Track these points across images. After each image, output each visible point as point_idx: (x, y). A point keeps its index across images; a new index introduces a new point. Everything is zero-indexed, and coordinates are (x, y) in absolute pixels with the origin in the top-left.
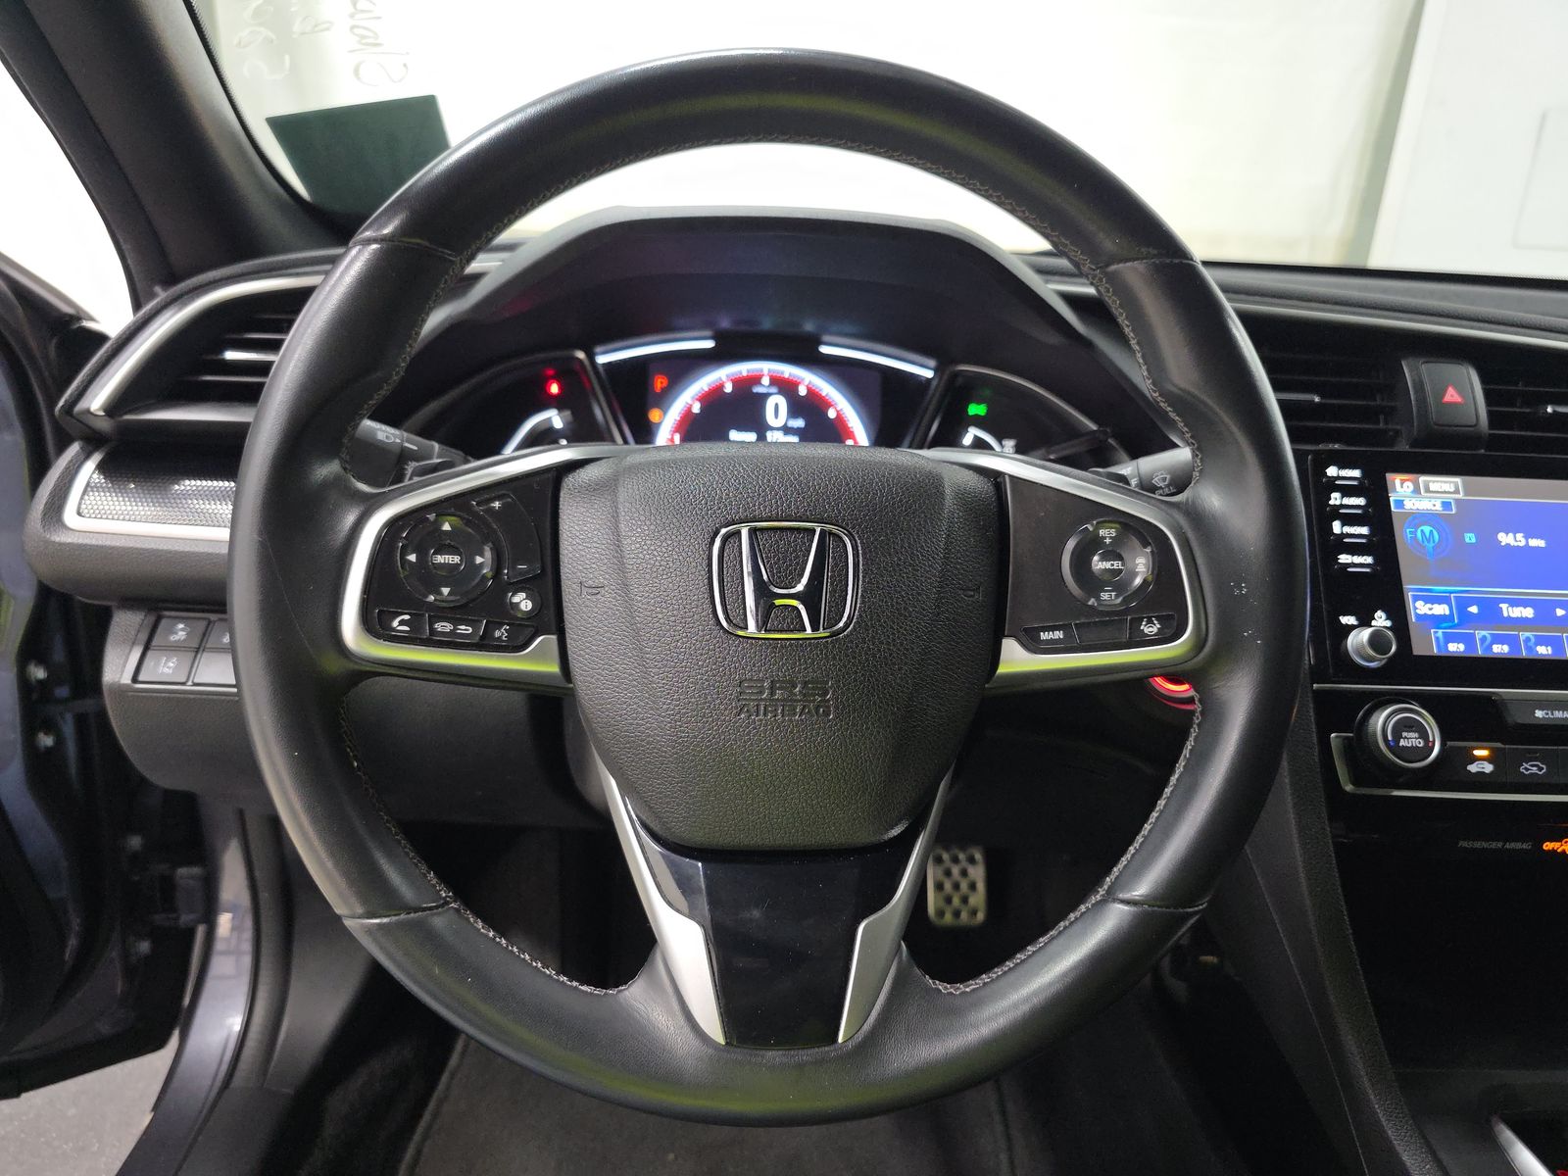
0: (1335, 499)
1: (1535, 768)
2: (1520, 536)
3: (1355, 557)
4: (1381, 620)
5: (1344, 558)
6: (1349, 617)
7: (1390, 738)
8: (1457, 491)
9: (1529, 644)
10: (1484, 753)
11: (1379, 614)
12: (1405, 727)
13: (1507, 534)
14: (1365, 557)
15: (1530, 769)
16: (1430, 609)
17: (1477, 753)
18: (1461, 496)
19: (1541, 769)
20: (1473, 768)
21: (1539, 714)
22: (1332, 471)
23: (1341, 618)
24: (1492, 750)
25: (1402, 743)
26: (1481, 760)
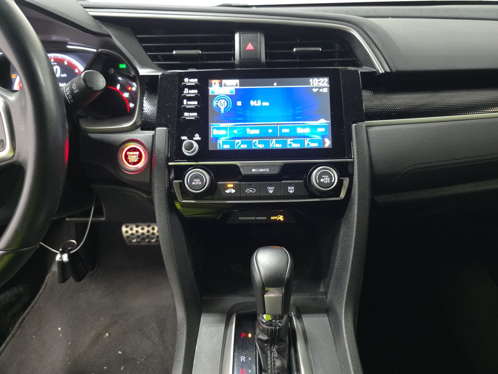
0: (186, 91)
1: (251, 191)
2: (259, 101)
3: (190, 113)
4: (197, 137)
5: (186, 114)
6: (185, 137)
7: (189, 182)
8: (237, 85)
9: (256, 144)
10: (232, 186)
11: (197, 135)
12: (196, 177)
13: (254, 101)
14: (194, 113)
15: (249, 191)
16: (218, 132)
17: (229, 186)
18: (238, 87)
19: (253, 191)
20: (227, 191)
21: (254, 170)
22: (186, 80)
23: (182, 137)
24: (234, 184)
25: (193, 183)
26: (230, 188)
